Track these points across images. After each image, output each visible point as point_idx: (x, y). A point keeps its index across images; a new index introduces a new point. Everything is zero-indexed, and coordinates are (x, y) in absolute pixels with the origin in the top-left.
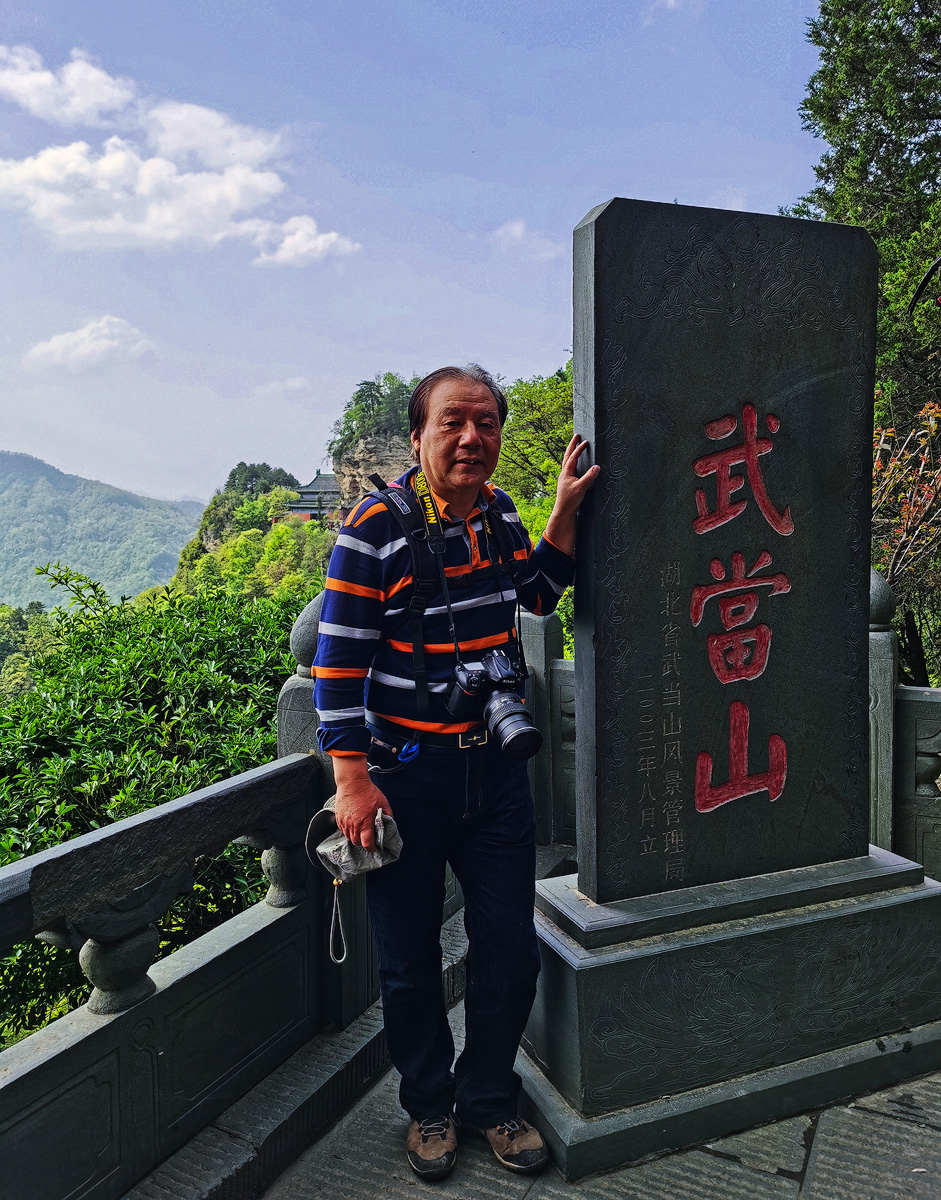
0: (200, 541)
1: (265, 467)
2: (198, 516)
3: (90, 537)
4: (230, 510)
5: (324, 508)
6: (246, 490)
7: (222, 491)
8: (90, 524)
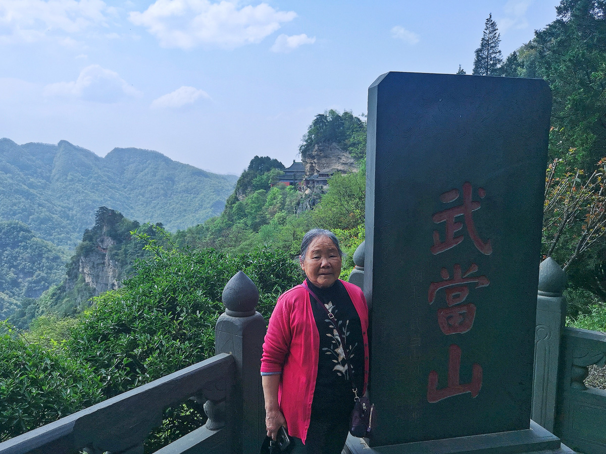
0: (235, 195)
1: (268, 158)
2: (235, 182)
3: (184, 192)
4: (250, 180)
5: (297, 179)
6: (258, 170)
7: (247, 170)
8: (184, 186)
